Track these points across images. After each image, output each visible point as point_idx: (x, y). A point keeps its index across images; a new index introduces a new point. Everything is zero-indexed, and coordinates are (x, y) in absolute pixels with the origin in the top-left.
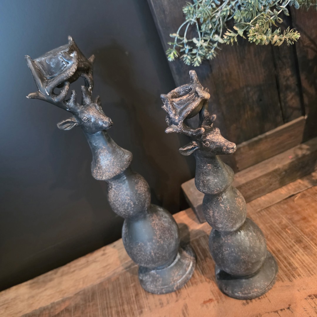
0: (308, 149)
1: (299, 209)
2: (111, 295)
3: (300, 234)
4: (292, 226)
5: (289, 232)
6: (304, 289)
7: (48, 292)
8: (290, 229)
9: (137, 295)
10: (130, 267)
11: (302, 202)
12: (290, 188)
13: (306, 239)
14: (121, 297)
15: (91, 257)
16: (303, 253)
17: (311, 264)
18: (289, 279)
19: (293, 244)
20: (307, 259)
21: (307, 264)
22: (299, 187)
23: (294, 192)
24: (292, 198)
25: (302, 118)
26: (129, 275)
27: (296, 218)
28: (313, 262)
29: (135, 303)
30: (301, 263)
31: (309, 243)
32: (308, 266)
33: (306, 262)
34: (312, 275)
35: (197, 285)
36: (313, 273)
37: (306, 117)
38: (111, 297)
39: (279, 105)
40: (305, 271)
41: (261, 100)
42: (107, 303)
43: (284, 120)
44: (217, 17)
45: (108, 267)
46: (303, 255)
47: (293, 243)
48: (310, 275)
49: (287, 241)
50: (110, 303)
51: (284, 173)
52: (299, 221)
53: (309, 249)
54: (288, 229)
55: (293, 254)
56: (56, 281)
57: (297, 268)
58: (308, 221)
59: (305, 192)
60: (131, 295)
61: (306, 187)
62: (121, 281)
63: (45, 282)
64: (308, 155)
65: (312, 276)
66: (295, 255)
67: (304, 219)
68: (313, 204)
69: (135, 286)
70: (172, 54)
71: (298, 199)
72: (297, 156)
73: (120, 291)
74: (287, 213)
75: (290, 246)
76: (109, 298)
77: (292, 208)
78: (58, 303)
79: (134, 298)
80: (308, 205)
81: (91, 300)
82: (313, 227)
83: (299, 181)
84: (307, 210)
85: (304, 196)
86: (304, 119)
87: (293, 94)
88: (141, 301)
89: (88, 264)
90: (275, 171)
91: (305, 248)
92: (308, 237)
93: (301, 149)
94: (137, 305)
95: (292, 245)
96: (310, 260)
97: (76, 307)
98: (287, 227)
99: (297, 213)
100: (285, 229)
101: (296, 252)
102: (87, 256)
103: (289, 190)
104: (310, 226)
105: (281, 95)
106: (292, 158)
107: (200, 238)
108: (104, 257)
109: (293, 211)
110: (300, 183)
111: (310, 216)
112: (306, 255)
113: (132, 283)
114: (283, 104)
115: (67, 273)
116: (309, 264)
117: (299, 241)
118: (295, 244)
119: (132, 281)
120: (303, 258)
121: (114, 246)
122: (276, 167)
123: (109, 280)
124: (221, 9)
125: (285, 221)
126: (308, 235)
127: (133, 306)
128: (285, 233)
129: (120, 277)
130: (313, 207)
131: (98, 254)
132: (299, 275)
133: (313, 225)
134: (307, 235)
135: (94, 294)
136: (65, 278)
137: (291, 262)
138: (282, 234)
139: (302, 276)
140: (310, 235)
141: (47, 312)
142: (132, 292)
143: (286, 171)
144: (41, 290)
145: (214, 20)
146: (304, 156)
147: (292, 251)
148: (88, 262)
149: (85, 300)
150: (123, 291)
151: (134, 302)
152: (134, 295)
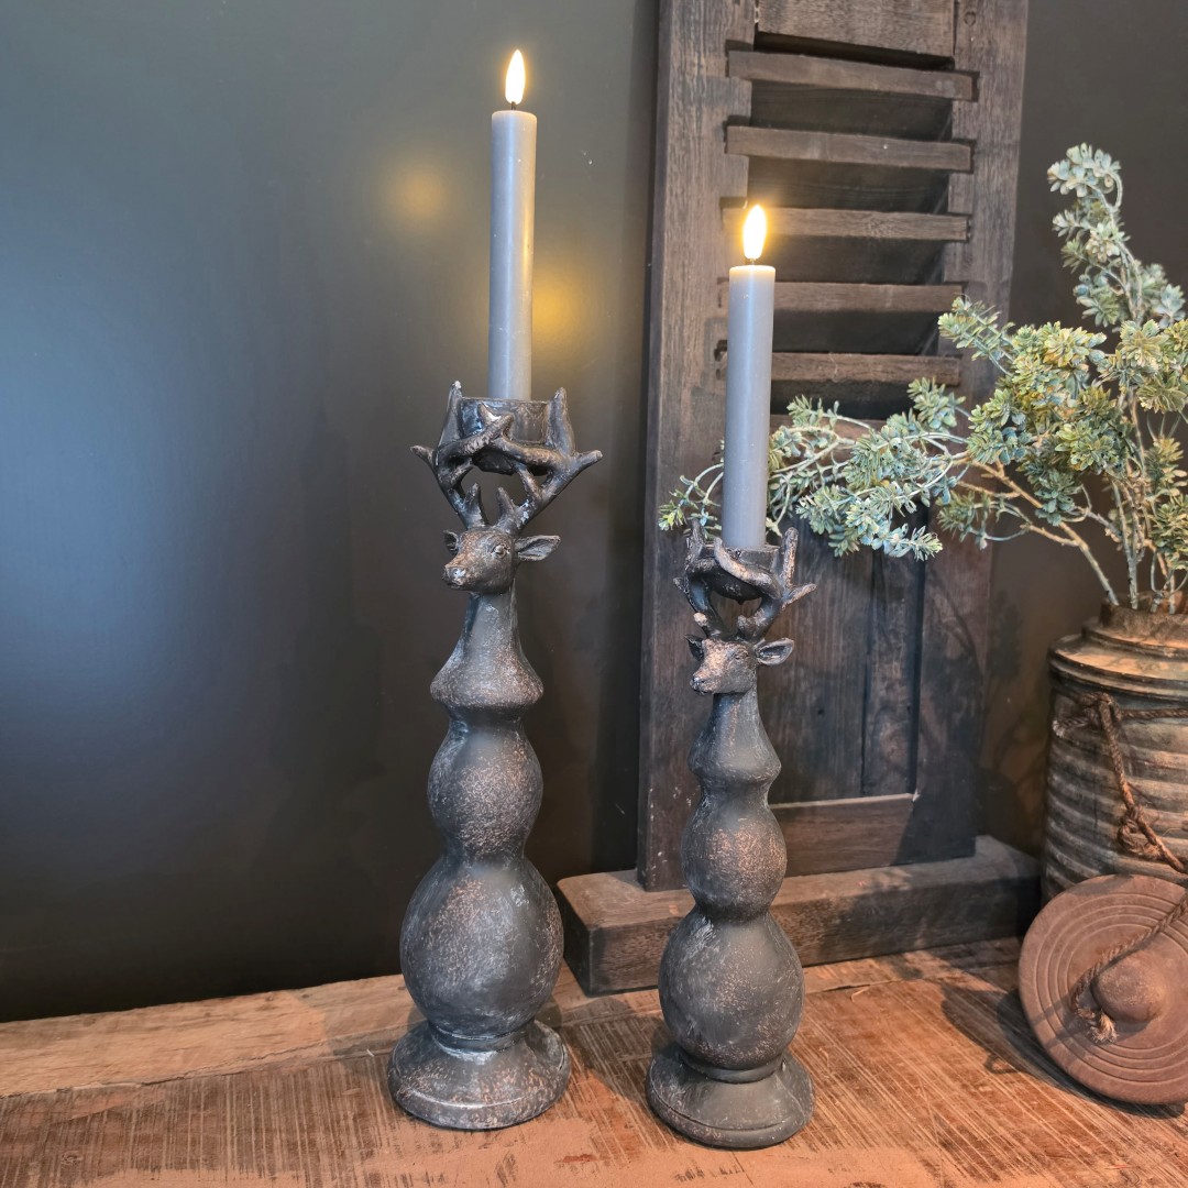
0: (906, 880)
1: (861, 1016)
2: (275, 1105)
3: (852, 1063)
4: (835, 1045)
5: (827, 1055)
6: (844, 1170)
7: (52, 1062)
8: (829, 1051)
9: (361, 1115)
10: (348, 1052)
11: (870, 1003)
12: (844, 971)
13: (866, 1076)
14: (309, 1112)
15: (219, 1008)
16: (855, 1101)
17: (871, 1125)
18: (810, 1146)
19: (832, 1080)
20: (862, 1114)
21: (861, 1124)
22: (867, 975)
23: (853, 981)
24: (847, 991)
25: (907, 796)
26: (341, 1069)
27: (849, 1031)
28: (877, 1122)
29: (352, 1131)
30: (845, 1120)
31: (874, 1085)
32: (864, 1128)
33: (860, 1118)
34: (871, 1146)
35: (552, 1120)
36: (872, 1143)
37: (916, 796)
38: (274, 1108)
39: (860, 741)
40: (854, 1136)
41: (821, 712)
42: (257, 1119)
43: (863, 785)
44: (782, 481)
45: (278, 1038)
46: (854, 1105)
47: (834, 1077)
48: (866, 1145)
49: (819, 1071)
50: (269, 1119)
51: (838, 921)
52: (854, 1038)
53: (871, 1095)
54: (825, 1050)
55: (829, 1099)
56: (86, 1041)
57: (834, 1127)
58: (880, 1043)
59: (881, 986)
60: (342, 1113)
61: (887, 977)
62: (314, 1077)
63: (45, 1038)
64: (905, 893)
65: (869, 1148)
66: (834, 1102)
67: (869, 1036)
68: (898, 1013)
69: (357, 1095)
70: (673, 514)
71: (860, 995)
72: (878, 885)
73: (308, 1101)
74: (826, 1017)
75: (825, 1083)
76: (268, 1109)
77: (841, 1010)
78: (86, 1095)
79: (351, 1122)
80: (883, 1012)
81: (202, 1107)
82: (888, 1056)
83: (871, 961)
84: (879, 1020)
85: (875, 993)
86: (910, 800)
87: (897, 727)
88: (373, 1132)
89: (208, 1020)
90: (819, 905)
91: (863, 1092)
92: (873, 1073)
93: (890, 875)
94: (358, 1138)
95: (828, 1082)
96: (870, 1118)
97: (148, 1114)
98: (823, 1044)
99: (854, 1022)
100: (817, 1047)
101: (837, 1096)
102: (208, 1002)
103: (840, 974)
104: (882, 1053)
105: (870, 719)
106: (865, 888)
107: (577, 1025)
108: (266, 1013)
109: (845, 1017)
110: (871, 966)
111: (885, 1034)
112: (863, 1106)
113: (348, 1088)
114: (868, 742)
115: (131, 1029)
116: (865, 1124)
117: (848, 1076)
118: (837, 1080)
119: (348, 1083)
120: (853, 1110)
121: (305, 997)
122: (824, 896)
123: (272, 1070)
124: (795, 469)
125: (818, 1031)
126: (874, 1069)
127: (343, 1137)
128: (815, 1057)
129: (312, 1071)
130: (896, 1018)
131: (248, 1005)
132: (837, 1142)
133: (891, 1053)
134: (870, 1069)
135: (214, 1094)
136: (119, 1038)
137: (821, 1113)
138: (806, 1057)
139: (845, 1144)
140: (877, 1069)
141: (41, 1109)
142: (347, 1108)
143: (842, 916)
144: (27, 1052)
145: (775, 487)
146: (894, 892)
147: (826, 1093)
148: (208, 1015)
149: (184, 1103)
150: (315, 1099)
151: (348, 1128)
152: (351, 1115)
